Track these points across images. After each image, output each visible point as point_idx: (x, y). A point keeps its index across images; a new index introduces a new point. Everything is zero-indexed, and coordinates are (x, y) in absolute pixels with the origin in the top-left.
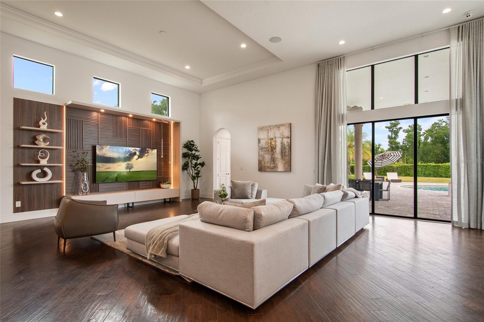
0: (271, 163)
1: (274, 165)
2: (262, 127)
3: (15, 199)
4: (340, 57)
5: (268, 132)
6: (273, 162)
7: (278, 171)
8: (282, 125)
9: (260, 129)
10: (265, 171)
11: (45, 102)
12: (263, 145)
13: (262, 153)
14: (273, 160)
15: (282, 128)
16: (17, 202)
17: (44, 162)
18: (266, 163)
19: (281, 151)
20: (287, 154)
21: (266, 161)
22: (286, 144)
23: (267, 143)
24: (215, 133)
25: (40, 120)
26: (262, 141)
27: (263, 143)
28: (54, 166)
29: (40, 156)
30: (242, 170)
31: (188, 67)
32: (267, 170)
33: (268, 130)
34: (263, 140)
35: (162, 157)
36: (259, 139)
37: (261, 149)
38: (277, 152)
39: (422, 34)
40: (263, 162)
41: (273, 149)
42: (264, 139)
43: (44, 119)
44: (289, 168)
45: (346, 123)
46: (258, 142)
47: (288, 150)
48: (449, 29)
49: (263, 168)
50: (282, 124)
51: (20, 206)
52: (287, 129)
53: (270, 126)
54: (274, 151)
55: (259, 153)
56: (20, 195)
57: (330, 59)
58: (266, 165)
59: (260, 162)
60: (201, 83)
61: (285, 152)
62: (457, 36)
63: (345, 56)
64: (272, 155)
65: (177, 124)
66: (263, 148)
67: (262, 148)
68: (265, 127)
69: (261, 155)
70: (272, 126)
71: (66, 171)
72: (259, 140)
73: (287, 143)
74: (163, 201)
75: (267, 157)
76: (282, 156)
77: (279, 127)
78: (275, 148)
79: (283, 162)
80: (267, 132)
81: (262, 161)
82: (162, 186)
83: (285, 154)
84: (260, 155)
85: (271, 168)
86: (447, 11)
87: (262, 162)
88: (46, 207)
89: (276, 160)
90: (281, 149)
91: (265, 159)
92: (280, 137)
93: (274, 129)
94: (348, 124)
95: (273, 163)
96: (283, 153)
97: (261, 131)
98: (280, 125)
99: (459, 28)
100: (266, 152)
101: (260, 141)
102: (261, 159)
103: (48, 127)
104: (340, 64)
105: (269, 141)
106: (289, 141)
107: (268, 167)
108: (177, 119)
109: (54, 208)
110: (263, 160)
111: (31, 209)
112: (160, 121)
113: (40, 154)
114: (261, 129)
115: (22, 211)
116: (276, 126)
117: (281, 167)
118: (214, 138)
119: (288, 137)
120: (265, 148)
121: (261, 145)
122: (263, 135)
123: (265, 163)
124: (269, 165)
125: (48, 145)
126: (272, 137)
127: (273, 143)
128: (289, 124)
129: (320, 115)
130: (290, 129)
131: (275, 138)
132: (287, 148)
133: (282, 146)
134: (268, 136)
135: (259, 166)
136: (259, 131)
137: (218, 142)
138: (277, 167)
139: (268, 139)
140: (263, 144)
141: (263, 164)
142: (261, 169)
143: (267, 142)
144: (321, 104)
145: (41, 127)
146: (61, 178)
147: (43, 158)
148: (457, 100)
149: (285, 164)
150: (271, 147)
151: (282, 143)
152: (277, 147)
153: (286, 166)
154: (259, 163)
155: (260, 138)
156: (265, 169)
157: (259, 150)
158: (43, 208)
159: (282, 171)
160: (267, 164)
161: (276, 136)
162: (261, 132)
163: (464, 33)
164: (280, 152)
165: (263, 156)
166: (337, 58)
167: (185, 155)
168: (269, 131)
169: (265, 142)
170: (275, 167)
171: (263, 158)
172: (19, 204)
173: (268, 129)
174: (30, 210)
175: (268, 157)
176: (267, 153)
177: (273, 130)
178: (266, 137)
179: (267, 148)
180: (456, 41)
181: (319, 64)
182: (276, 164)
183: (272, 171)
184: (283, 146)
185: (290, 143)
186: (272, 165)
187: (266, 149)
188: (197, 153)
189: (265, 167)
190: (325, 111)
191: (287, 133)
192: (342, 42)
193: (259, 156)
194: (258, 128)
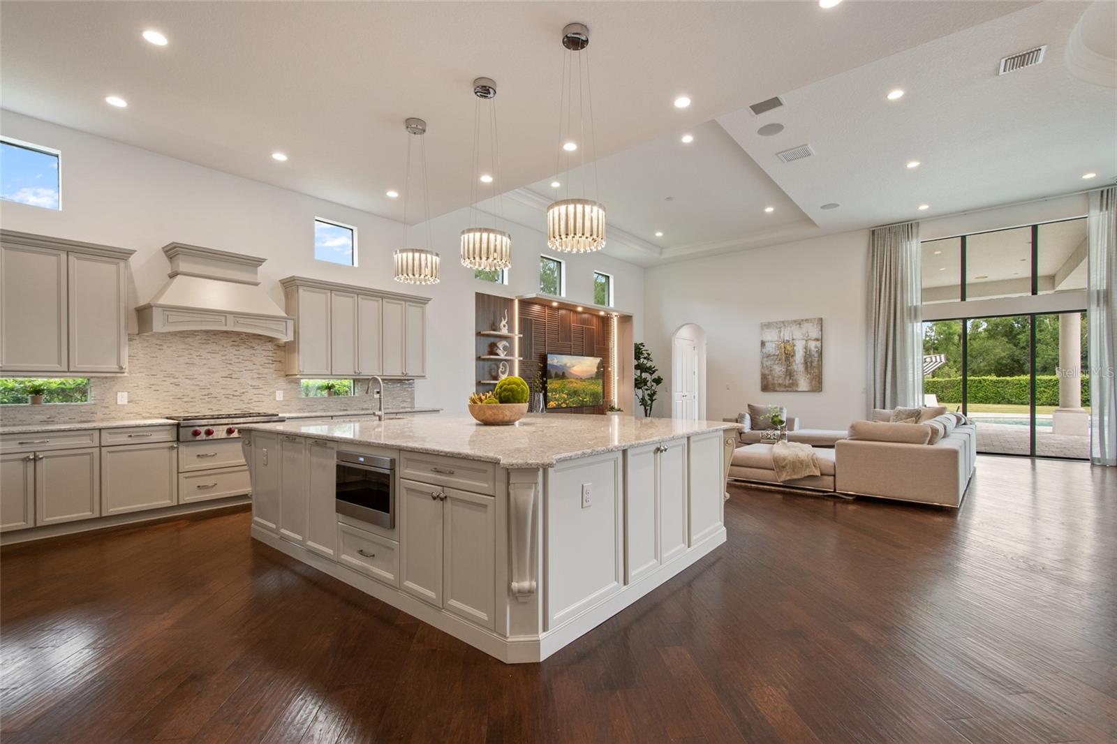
0: (785, 379)
1: (791, 381)
2: (769, 323)
4: (910, 223)
5: (780, 331)
6: (788, 377)
7: (800, 390)
8: (807, 320)
9: (765, 325)
10: (775, 391)
11: (501, 296)
12: (770, 351)
13: (769, 363)
14: (790, 374)
15: (806, 326)
18: (776, 379)
19: (805, 360)
20: (815, 364)
21: (776, 375)
22: (814, 349)
23: (778, 347)
24: (674, 332)
25: (501, 321)
26: (767, 344)
27: (771, 348)
30: (728, 389)
31: (659, 234)
32: (778, 389)
33: (780, 328)
34: (770, 344)
36: (762, 341)
38: (797, 362)
39: (1045, 197)
40: (770, 377)
41: (788, 356)
42: (772, 342)
43: (505, 320)
44: (817, 385)
45: (921, 320)
46: (761, 346)
47: (817, 359)
48: (1087, 193)
49: (770, 386)
50: (804, 318)
52: (815, 326)
53: (783, 322)
54: (791, 360)
55: (762, 363)
57: (895, 224)
58: (776, 382)
59: (764, 377)
60: (661, 254)
61: (811, 362)
62: (1099, 203)
63: (920, 221)
64: (788, 366)
65: (626, 319)
67: (768, 356)
68: (774, 322)
69: (767, 366)
70: (787, 321)
72: (763, 344)
73: (816, 347)
75: (779, 370)
76: (806, 368)
77: (800, 324)
78: (792, 356)
79: (809, 376)
80: (777, 330)
81: (768, 375)
83: (811, 365)
84: (764, 365)
85: (785, 386)
86: (1089, 176)
87: (768, 377)
89: (795, 373)
90: (805, 357)
91: (774, 372)
92: (803, 339)
93: (791, 327)
94: (923, 321)
95: (790, 378)
96: (807, 363)
97: (767, 328)
98: (802, 320)
99: (1102, 192)
100: (777, 361)
102: (767, 372)
104: (910, 234)
105: (782, 345)
106: (819, 345)
107: (780, 384)
108: (627, 312)
110: (771, 374)
114: (767, 326)
116: (795, 321)
117: (803, 384)
118: (673, 340)
119: (817, 340)
120: (774, 355)
121: (767, 351)
122: (771, 336)
123: (773, 379)
124: (781, 382)
125: (506, 355)
126: (788, 339)
127: (789, 348)
128: (819, 319)
129: (877, 308)
130: (820, 327)
131: (793, 339)
132: (816, 355)
133: (806, 353)
134: (780, 337)
135: (762, 383)
136: (762, 329)
138: (797, 385)
139: (778, 341)
141: (770, 379)
142: (766, 387)
144: (878, 291)
145: (502, 330)
147: (503, 373)
148: (1098, 292)
149: (811, 380)
150: (785, 354)
151: (806, 348)
152: (797, 354)
153: (814, 382)
154: (762, 378)
155: (765, 339)
156: (774, 388)
157: (763, 358)
159: (807, 390)
160: (778, 381)
161: (795, 337)
162: (765, 330)
163: (1110, 201)
164: (803, 361)
165: (770, 367)
166: (906, 223)
168: (782, 329)
169: (774, 345)
170: (792, 384)
171: (771, 370)
173: (779, 326)
176: (778, 364)
177: (789, 328)
178: (776, 338)
179: (778, 355)
180: (1098, 211)
181: (873, 231)
182: (796, 380)
183: (787, 391)
184: (808, 353)
185: (820, 348)
186: (787, 382)
187: (776, 357)
188: (649, 364)
189: (773, 384)
190: (885, 301)
191: (814, 333)
192: (923, 207)
193: (763, 367)
194: (761, 324)
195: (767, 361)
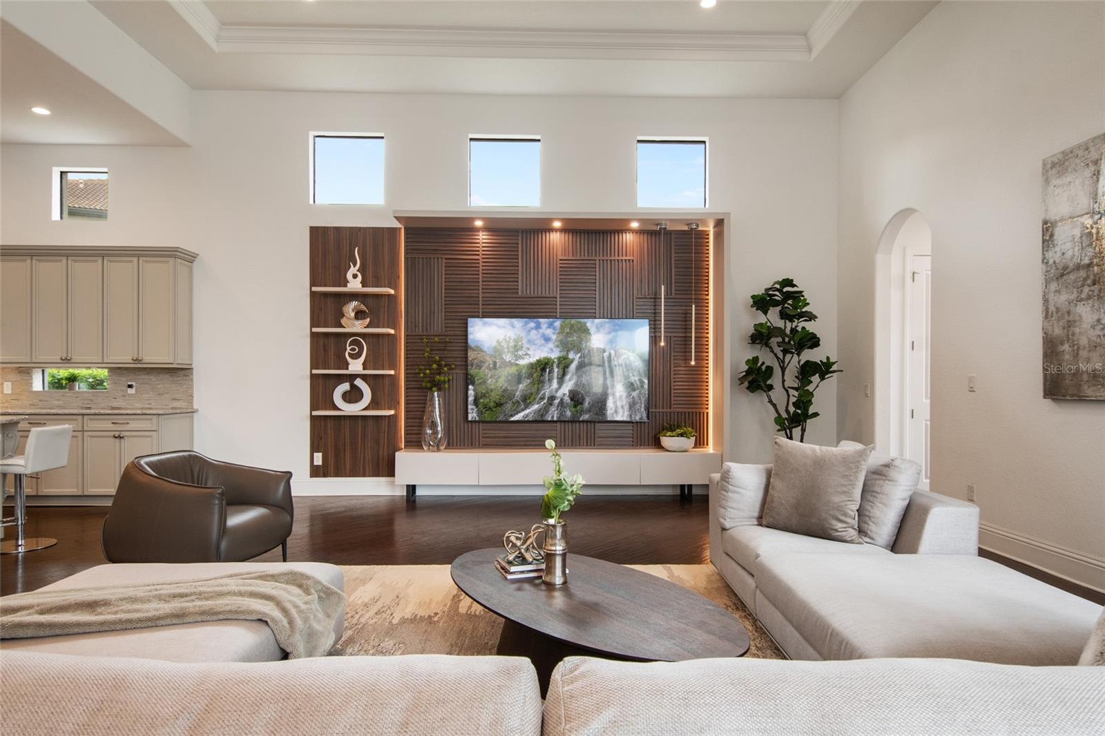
2: (1063, 152)
3: (314, 448)
9: (1053, 165)
10: (1080, 399)
11: (365, 226)
12: (1069, 254)
16: (315, 454)
17: (356, 366)
18: (1083, 353)
21: (1084, 341)
23: (1083, 238)
24: (880, 238)
26: (1060, 232)
27: (1066, 242)
28: (383, 375)
29: (349, 353)
30: (972, 390)
32: (1089, 391)
33: (1096, 163)
34: (1066, 226)
35: (662, 344)
36: (1045, 222)
37: (1058, 274)
40: (1066, 347)
42: (1070, 219)
43: (355, 265)
46: (1044, 241)
49: (1067, 381)
51: (321, 464)
55: (1046, 301)
56: (321, 438)
59: (1051, 349)
60: (810, 49)
66: (1065, 268)
67: (1063, 273)
68: (1079, 147)
69: (1058, 310)
71: (407, 388)
72: (1048, 232)
74: (678, 492)
80: (1088, 173)
81: (1062, 344)
82: (666, 441)
84: (1052, 308)
87: (1061, 348)
88: (367, 473)
91: (1077, 330)
97: (1060, 174)
100: (1086, 289)
101: (1052, 236)
102: (1058, 331)
103: (364, 284)
107: (1095, 376)
108: (720, 209)
109: (383, 476)
110: (1069, 338)
111: (339, 472)
112: (657, 225)
113: (348, 348)
114: (1058, 166)
115: (325, 475)
118: (880, 258)
120: (1078, 267)
121: (1059, 254)
122: (1068, 200)
123: (1076, 356)
125: (368, 327)
134: (1095, 197)
136: (1047, 181)
137: (914, 274)
139: (1092, 214)
140: (1069, 245)
141: (1067, 357)
142: (1058, 385)
143: (1090, 234)
145: (348, 284)
146: (394, 404)
147: (355, 356)
154: (1046, 355)
155: (1053, 215)
156: (1079, 386)
157: (1047, 282)
158: (361, 473)
160: (1088, 360)
162: (1055, 182)
165: (1069, 313)
167: (760, 337)
169: (1077, 232)
171: (1070, 325)
172: (318, 459)
173: (1095, 155)
174: (338, 474)
175: (1096, 318)
176: (1089, 297)
178: (1082, 203)
179: (1090, 265)
187: (1083, 274)
188: (811, 327)
189: (1077, 374)
193: (1047, 315)
194: (1044, 164)
195: (1058, 292)
